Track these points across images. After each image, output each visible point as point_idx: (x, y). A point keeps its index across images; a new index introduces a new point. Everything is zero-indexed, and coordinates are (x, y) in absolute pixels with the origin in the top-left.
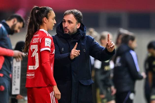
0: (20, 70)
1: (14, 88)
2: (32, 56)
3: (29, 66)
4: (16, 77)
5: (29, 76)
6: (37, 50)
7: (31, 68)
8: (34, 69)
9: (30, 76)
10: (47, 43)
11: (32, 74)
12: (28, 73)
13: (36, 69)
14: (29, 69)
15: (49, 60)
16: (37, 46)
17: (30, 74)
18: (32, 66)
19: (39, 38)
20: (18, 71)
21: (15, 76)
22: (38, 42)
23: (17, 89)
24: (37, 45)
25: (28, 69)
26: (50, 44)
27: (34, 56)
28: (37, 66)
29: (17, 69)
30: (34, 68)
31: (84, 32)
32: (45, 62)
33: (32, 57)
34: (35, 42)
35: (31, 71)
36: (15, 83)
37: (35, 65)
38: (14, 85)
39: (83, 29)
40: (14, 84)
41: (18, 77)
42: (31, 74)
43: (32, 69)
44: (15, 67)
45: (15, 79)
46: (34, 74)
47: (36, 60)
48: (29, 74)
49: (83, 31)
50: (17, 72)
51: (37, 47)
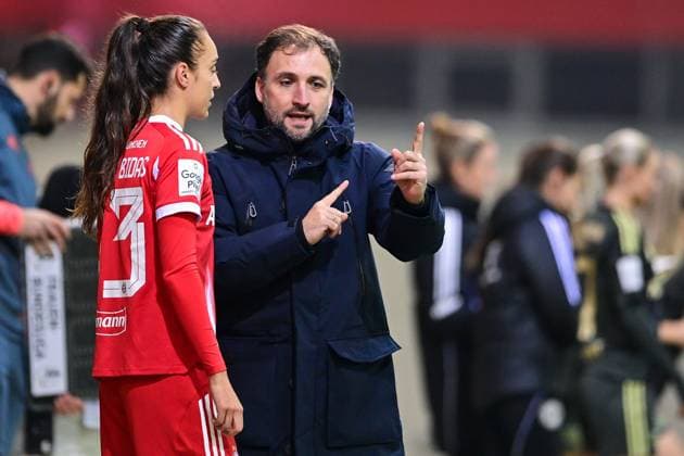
0: (59, 293)
1: (38, 367)
2: (116, 239)
3: (107, 284)
4: (47, 321)
5: (104, 326)
6: (140, 212)
7: (111, 289)
8: (124, 296)
9: (109, 325)
10: (190, 179)
11: (118, 315)
12: (100, 315)
13: (131, 293)
14: (106, 294)
15: (194, 259)
16: (139, 191)
17: (110, 319)
18: (117, 284)
19: (147, 158)
20: (52, 298)
21: (39, 316)
22: (142, 175)
23: (52, 373)
24: (140, 189)
25: (102, 293)
26: (200, 185)
27: (124, 237)
28: (137, 280)
29: (44, 291)
30: (124, 289)
31: (343, 125)
32: (177, 268)
33: (119, 242)
34: (130, 176)
35: (115, 305)
36: (41, 348)
37: (129, 278)
38: (40, 355)
39: (342, 110)
40: (38, 350)
41: (54, 324)
42: (115, 315)
43: (118, 294)
44: (38, 282)
45: (40, 329)
46: (124, 318)
47: (134, 256)
48: (104, 316)
49: (341, 121)
50: (45, 300)
51: (140, 199)
